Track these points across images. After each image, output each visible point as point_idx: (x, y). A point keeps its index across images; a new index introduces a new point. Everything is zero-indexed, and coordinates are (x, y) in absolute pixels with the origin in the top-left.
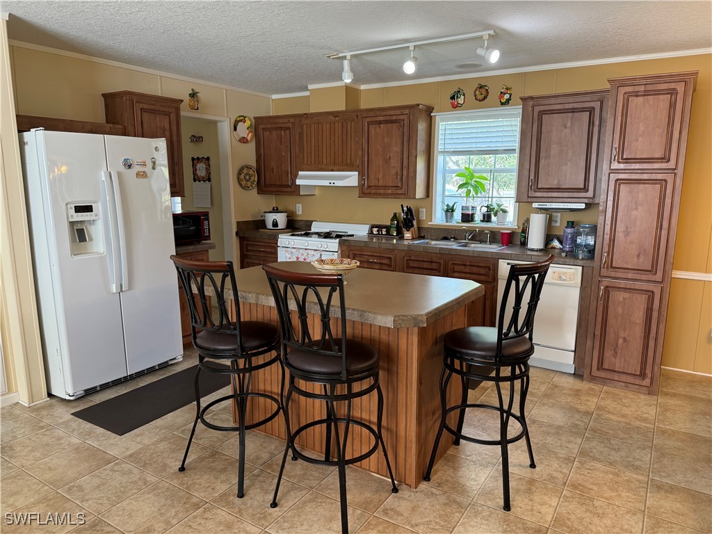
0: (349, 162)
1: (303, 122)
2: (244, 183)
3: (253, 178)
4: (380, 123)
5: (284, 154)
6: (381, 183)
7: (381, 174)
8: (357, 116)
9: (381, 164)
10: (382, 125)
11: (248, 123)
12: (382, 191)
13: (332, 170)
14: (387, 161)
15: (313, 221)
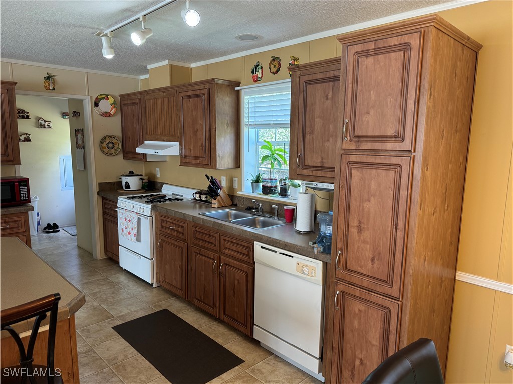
0: (173, 134)
1: (146, 98)
2: (106, 150)
3: (116, 147)
4: (190, 97)
5: (135, 126)
6: (192, 154)
7: (192, 145)
8: (177, 91)
9: (192, 136)
10: (191, 100)
11: (111, 100)
12: (193, 161)
13: (164, 141)
14: (195, 133)
15: (166, 184)
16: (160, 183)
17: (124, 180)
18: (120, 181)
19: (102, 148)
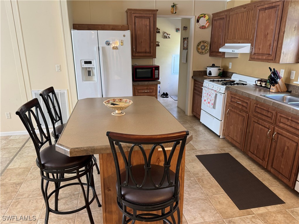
0: (247, 37)
1: (230, 14)
2: (200, 51)
3: (206, 48)
4: (266, 9)
5: (220, 34)
6: (261, 52)
7: (261, 45)
8: (255, 6)
9: (262, 38)
10: (266, 11)
11: (207, 17)
12: (260, 57)
13: (239, 43)
14: (266, 36)
15: (235, 73)
16: (231, 72)
17: (209, 69)
18: (205, 70)
19: (198, 49)
